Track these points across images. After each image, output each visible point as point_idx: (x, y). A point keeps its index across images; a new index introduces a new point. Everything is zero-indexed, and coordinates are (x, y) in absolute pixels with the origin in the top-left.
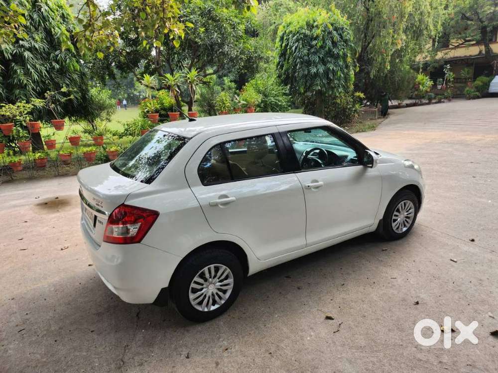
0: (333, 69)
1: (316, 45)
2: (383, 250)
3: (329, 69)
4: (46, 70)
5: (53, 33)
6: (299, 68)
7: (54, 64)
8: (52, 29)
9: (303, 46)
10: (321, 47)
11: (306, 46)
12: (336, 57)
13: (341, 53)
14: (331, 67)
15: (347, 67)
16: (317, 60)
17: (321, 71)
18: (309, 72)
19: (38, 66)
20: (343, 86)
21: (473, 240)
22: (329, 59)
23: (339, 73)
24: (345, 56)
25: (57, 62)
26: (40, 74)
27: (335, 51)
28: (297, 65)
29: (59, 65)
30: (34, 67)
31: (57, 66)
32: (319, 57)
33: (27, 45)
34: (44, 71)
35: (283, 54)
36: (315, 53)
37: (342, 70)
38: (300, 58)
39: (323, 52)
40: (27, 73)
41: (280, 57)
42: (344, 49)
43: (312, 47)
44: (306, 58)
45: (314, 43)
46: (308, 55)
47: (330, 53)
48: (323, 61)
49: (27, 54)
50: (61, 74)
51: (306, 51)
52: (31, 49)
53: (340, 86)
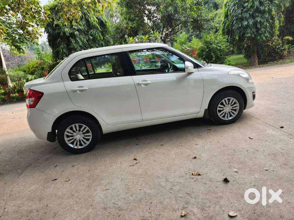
0: (260, 21)
1: (247, 6)
2: (208, 130)
3: (257, 21)
4: (87, 40)
5: (90, 21)
6: (235, 23)
7: (90, 37)
8: (89, 19)
9: (238, 8)
10: (252, 7)
11: (240, 7)
12: (263, 12)
13: (267, 9)
14: (259, 19)
15: (273, 18)
16: (248, 15)
17: (251, 23)
18: (242, 24)
19: (82, 38)
20: (269, 33)
21: (282, 127)
22: (257, 14)
23: (265, 23)
24: (270, 11)
25: (92, 35)
26: (83, 42)
27: (262, 8)
28: (234, 21)
29: (92, 37)
30: (81, 39)
31: (91, 38)
32: (250, 14)
33: (76, 28)
34: (85, 41)
35: (226, 16)
36: (246, 12)
37: (267, 21)
38: (236, 16)
39: (252, 10)
40: (77, 42)
41: (225, 18)
42: (269, 6)
43: (244, 8)
44: (240, 16)
45: (246, 5)
46: (242, 13)
47: (258, 10)
48: (253, 16)
49: (76, 33)
50: (94, 42)
51: (240, 11)
52: (78, 30)
53: (266, 32)
